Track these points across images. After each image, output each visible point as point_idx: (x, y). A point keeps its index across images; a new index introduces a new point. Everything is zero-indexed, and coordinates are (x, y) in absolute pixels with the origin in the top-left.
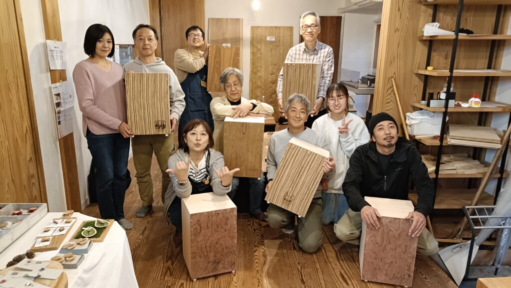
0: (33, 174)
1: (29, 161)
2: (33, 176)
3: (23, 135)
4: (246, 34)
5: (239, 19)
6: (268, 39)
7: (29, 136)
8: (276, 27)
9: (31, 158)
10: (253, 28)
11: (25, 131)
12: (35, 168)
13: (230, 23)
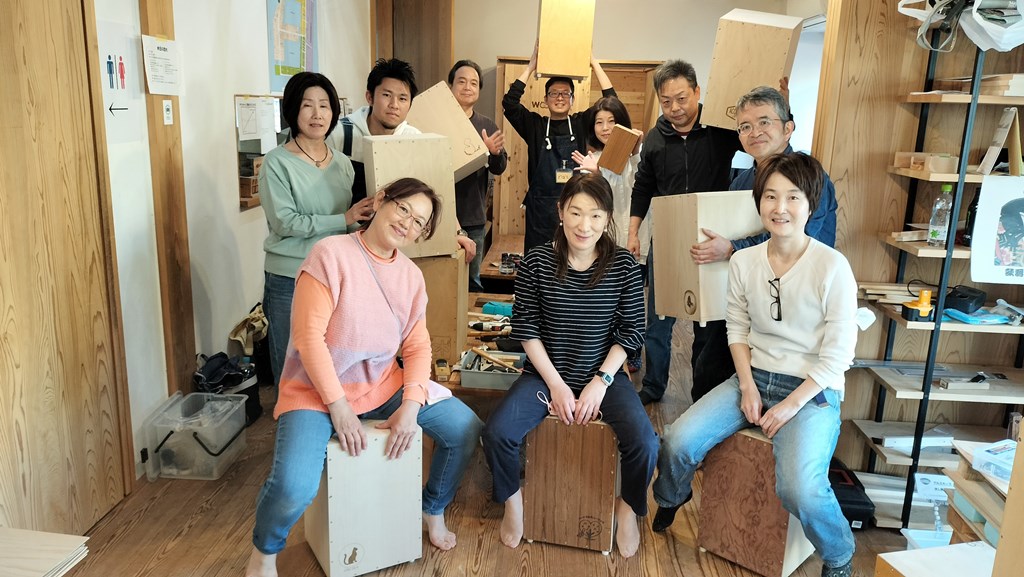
0: (103, 344)
1: (96, 317)
2: (101, 347)
3: (86, 268)
7: (99, 269)
9: (99, 313)
11: (89, 260)
12: (107, 332)
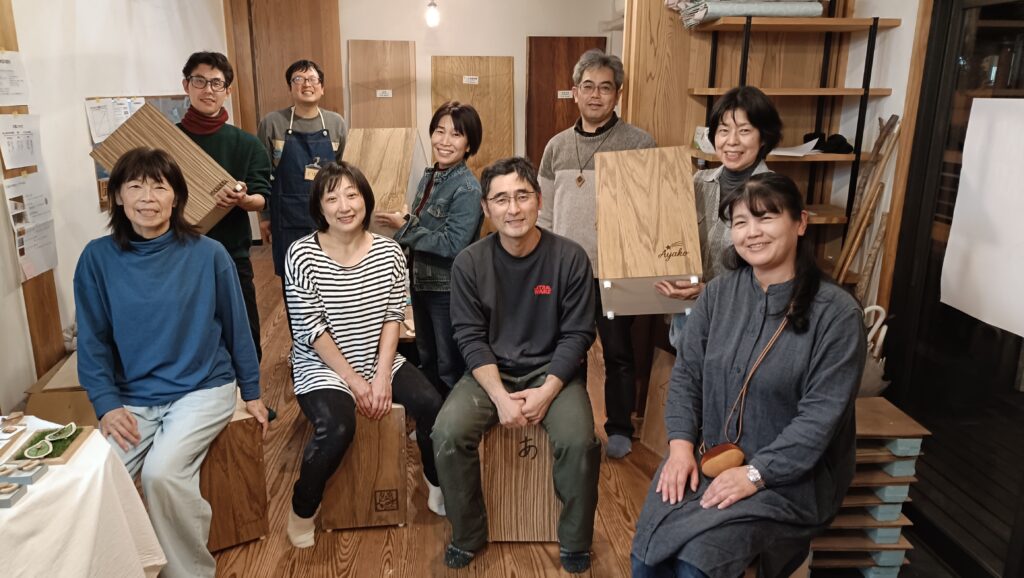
4: (423, 70)
5: (407, 43)
6: (466, 80)
8: (480, 58)
10: (435, 59)
13: (391, 50)
